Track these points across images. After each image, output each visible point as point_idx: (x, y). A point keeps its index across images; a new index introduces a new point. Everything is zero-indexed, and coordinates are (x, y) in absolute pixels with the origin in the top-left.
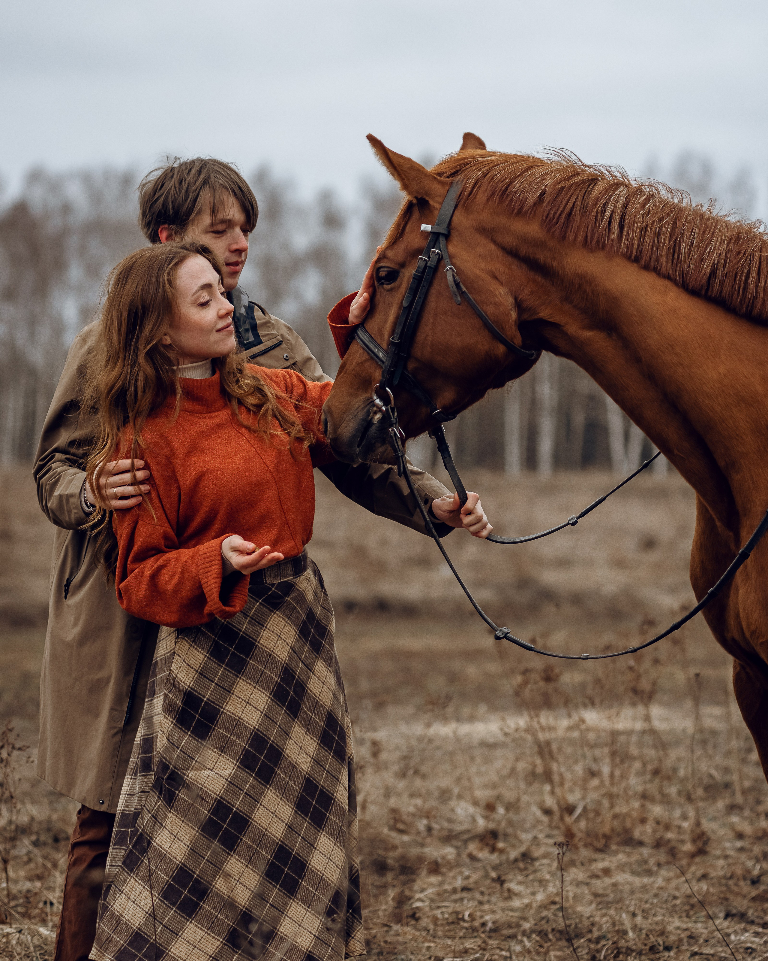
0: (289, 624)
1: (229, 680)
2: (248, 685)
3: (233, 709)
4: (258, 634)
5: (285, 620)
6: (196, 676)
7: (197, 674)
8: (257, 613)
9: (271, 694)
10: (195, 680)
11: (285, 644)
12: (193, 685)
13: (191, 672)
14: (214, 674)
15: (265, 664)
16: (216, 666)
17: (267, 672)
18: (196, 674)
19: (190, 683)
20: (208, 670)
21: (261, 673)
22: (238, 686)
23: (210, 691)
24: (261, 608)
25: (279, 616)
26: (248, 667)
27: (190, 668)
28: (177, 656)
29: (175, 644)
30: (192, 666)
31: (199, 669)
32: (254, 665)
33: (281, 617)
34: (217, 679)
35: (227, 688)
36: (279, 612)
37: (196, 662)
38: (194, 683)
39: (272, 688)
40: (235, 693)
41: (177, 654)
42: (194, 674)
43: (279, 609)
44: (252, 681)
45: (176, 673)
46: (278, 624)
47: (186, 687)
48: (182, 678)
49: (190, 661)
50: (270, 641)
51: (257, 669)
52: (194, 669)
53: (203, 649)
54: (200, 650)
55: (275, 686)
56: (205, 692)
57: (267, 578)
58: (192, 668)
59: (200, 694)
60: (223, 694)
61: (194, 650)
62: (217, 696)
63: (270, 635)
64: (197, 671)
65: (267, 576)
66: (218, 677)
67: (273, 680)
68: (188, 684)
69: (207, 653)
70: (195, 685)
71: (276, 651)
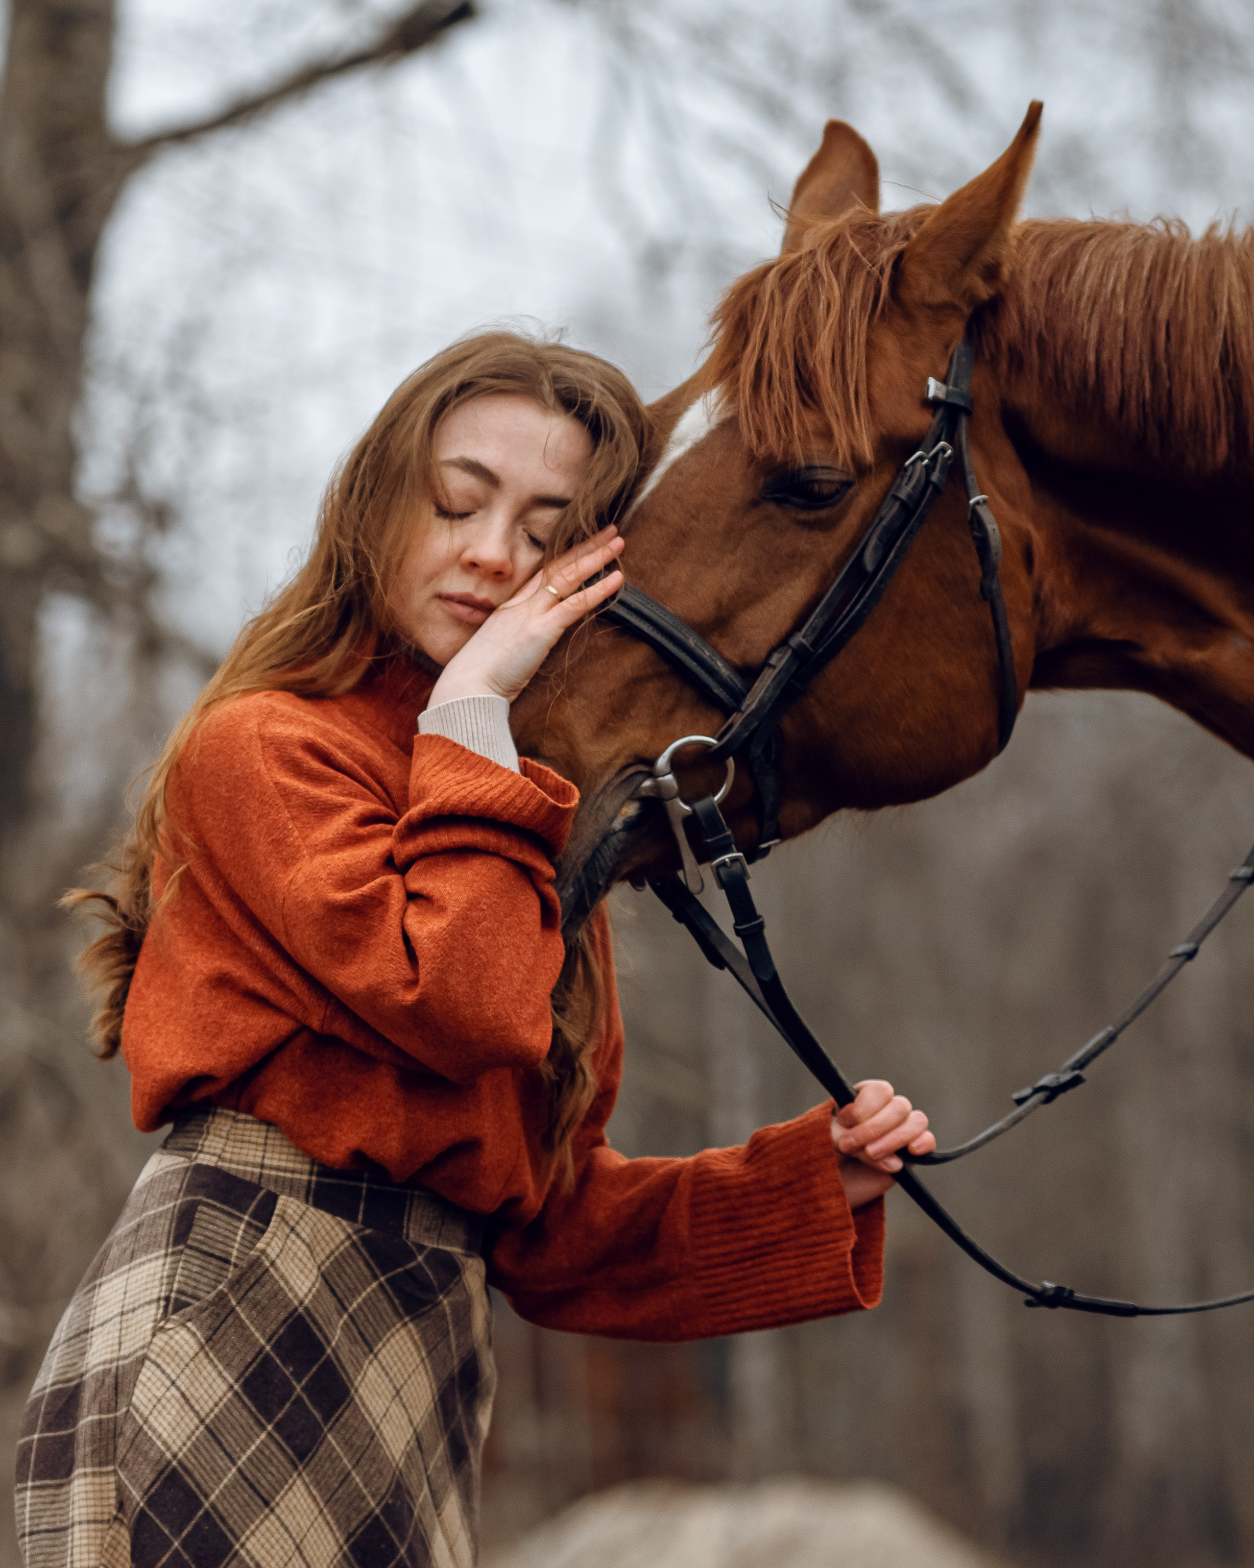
0: (425, 1366)
1: (273, 1470)
2: (309, 1500)
3: (263, 1552)
4: (359, 1367)
5: (420, 1354)
6: (197, 1433)
7: (202, 1428)
8: (365, 1309)
9: (347, 1541)
10: (194, 1444)
11: (406, 1417)
12: (185, 1456)
13: (187, 1420)
14: (242, 1444)
15: (358, 1456)
16: (252, 1422)
17: (358, 1479)
18: (197, 1428)
19: (180, 1449)
20: (228, 1426)
21: (342, 1477)
22: (290, 1494)
23: (222, 1486)
24: (379, 1300)
25: (412, 1338)
26: (322, 1449)
27: (187, 1408)
28: (153, 1368)
29: (154, 1335)
30: (193, 1402)
31: (207, 1415)
32: (334, 1449)
33: (415, 1343)
34: (244, 1458)
35: (263, 1492)
36: (417, 1325)
37: (206, 1397)
38: (189, 1450)
39: (354, 1524)
40: (277, 1511)
41: (154, 1362)
42: (193, 1427)
43: (418, 1316)
44: (320, 1490)
45: (146, 1413)
46: (404, 1359)
47: (168, 1455)
48: (160, 1430)
49: (192, 1389)
50: (377, 1398)
51: (337, 1462)
52: (197, 1413)
53: (227, 1366)
54: (221, 1367)
55: (363, 1522)
56: (211, 1484)
57: (411, 1225)
58: (192, 1408)
59: (198, 1485)
60: (248, 1505)
61: (205, 1361)
62: (235, 1505)
63: (379, 1380)
64: (202, 1421)
65: (413, 1218)
66: (249, 1452)
67: (363, 1504)
68: (175, 1448)
69: (237, 1381)
70: (190, 1456)
71: (387, 1430)
